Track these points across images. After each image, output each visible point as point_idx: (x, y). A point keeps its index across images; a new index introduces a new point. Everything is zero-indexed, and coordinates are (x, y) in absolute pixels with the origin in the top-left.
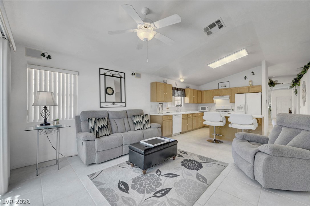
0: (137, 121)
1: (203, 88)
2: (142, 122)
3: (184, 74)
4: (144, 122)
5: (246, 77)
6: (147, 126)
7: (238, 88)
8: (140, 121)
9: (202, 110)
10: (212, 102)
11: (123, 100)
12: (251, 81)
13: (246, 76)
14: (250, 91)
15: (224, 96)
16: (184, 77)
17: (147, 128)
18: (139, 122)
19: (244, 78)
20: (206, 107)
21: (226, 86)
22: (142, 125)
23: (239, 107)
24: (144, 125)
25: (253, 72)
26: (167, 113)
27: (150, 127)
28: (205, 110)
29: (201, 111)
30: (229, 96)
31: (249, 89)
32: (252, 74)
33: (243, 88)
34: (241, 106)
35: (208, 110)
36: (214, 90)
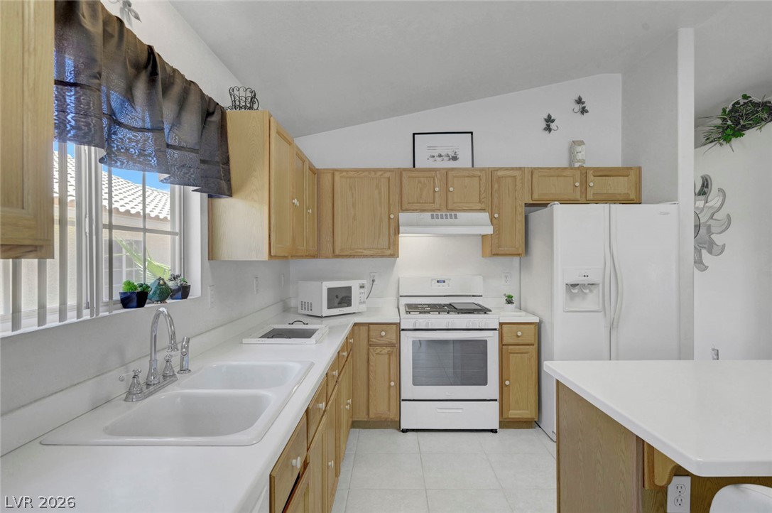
5: (549, 120)
7: (532, 171)
9: (330, 306)
10: (391, 251)
12: (578, 143)
13: (549, 116)
14: (590, 196)
15: (459, 214)
19: (544, 125)
20: (354, 285)
21: (455, 158)
23: (574, 285)
25: (579, 101)
28: (349, 304)
29: (326, 312)
30: (485, 216)
31: (584, 183)
33: (557, 172)
34: (586, 281)
35: (362, 308)
36: (400, 172)
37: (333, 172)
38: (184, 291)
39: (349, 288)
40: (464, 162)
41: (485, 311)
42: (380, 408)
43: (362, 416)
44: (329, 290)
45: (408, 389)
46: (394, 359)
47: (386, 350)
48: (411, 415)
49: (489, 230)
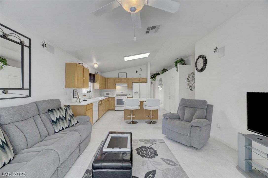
0: (58, 118)
1: (107, 75)
2: (65, 118)
3: (98, 60)
4: (68, 118)
5: (137, 71)
6: (73, 123)
7: (133, 78)
8: (63, 116)
9: (106, 95)
10: (115, 88)
11: (26, 86)
12: (140, 75)
14: (140, 82)
15: (124, 84)
16: (98, 63)
17: (73, 125)
18: (61, 118)
19: (136, 72)
20: (110, 93)
21: (124, 76)
22: (66, 121)
23: (135, 93)
24: (70, 121)
25: (141, 69)
26: (83, 100)
27: (77, 122)
28: (109, 95)
30: (127, 84)
31: (140, 80)
32: (141, 70)
33: (136, 79)
34: (137, 92)
35: (111, 96)
36: (116, 78)
37: (108, 78)
38: (91, 92)
39: (109, 93)
40: (125, 77)
41: (126, 96)
42: (112, 108)
43: (110, 109)
44: (106, 93)
45: (116, 105)
46: (114, 102)
47: (113, 100)
48: (116, 109)
49: (127, 86)
